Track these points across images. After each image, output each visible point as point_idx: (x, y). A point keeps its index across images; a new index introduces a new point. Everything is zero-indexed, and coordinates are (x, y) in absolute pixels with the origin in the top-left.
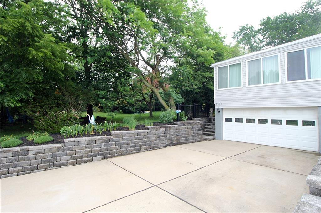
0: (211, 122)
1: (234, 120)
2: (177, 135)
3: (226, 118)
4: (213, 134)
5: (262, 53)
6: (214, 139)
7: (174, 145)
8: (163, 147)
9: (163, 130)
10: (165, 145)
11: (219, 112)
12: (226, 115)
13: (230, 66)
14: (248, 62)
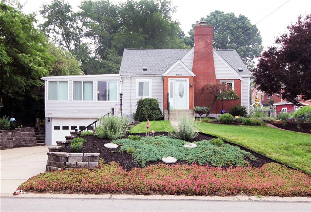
0: (39, 132)
1: (61, 128)
2: (19, 139)
3: (54, 127)
4: (43, 141)
5: (83, 78)
6: (44, 145)
7: (18, 147)
8: (12, 148)
9: (10, 133)
10: (12, 146)
11: (49, 121)
12: (55, 123)
13: (59, 82)
14: (74, 82)
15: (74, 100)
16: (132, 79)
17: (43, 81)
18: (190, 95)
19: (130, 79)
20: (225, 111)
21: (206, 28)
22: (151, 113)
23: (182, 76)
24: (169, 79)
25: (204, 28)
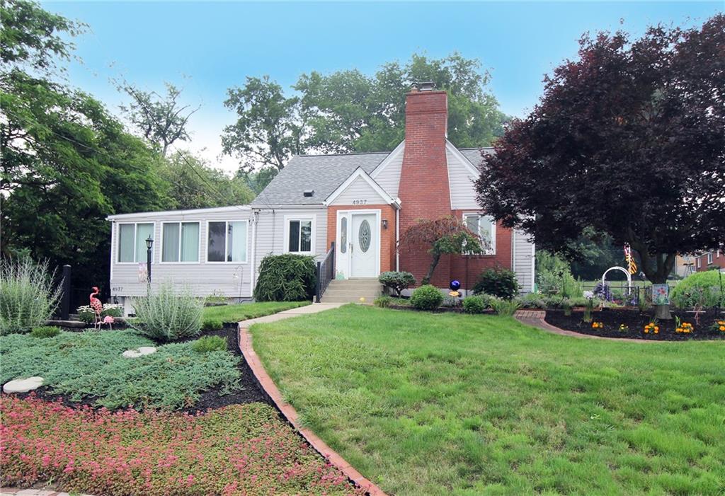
5: (182, 217)
11: (117, 303)
13: (138, 224)
14: (164, 224)
15: (163, 261)
16: (277, 215)
17: (110, 223)
18: (382, 246)
19: (272, 214)
20: (457, 282)
21: (430, 96)
22: (285, 285)
23: (367, 203)
24: (338, 211)
25: (426, 96)
